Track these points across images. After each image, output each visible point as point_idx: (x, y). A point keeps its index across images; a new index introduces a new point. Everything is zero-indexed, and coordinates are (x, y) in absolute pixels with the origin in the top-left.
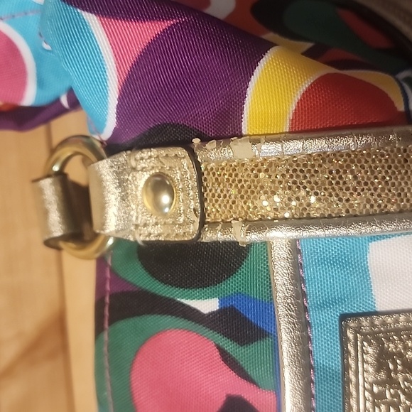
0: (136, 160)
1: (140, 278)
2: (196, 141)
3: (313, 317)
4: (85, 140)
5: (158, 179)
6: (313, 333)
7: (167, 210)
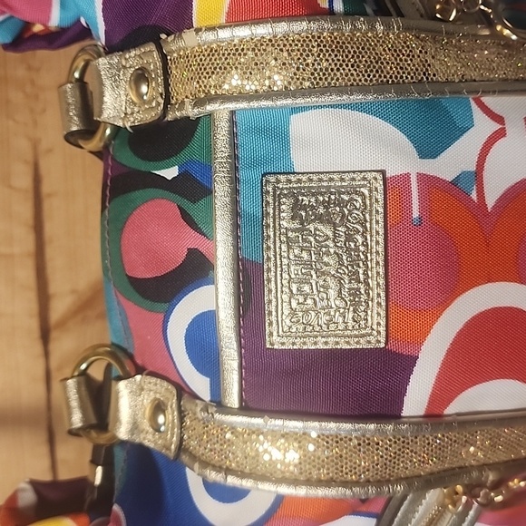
0: (126, 59)
1: (129, 159)
2: (163, 36)
3: (242, 175)
4: (95, 48)
5: (140, 72)
6: (242, 187)
7: (145, 98)
